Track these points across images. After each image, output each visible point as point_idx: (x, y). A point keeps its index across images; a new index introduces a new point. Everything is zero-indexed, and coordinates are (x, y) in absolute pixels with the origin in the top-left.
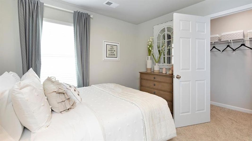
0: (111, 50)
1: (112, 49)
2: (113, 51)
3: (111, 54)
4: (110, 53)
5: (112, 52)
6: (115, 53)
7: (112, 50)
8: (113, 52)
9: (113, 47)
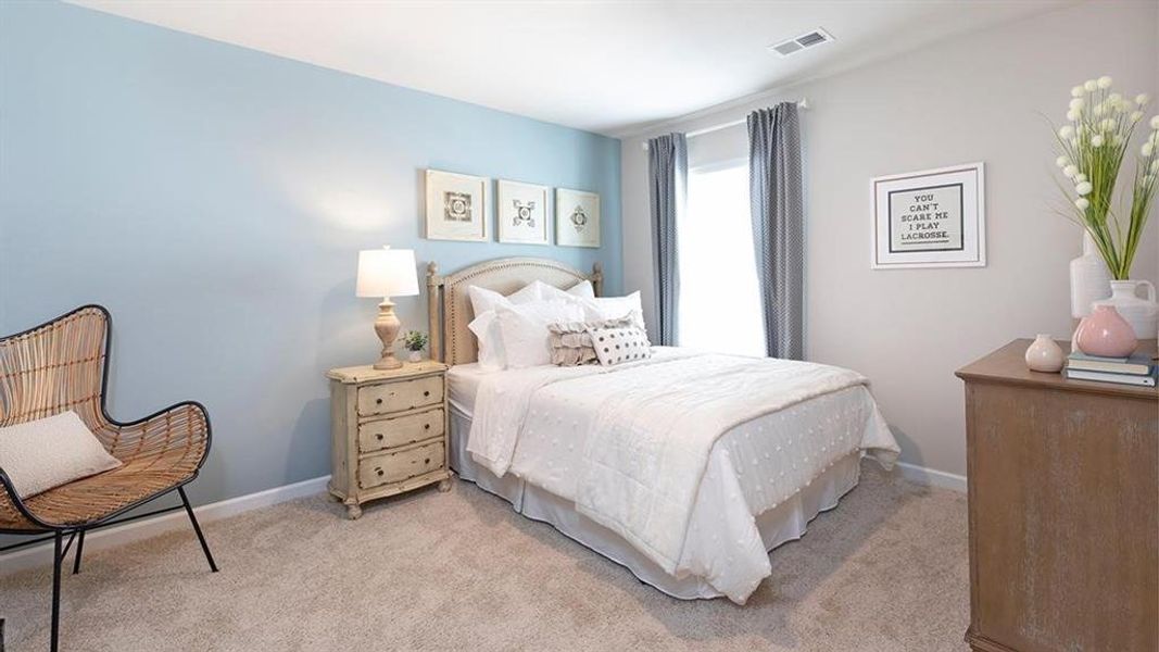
0: (919, 213)
1: (926, 207)
2: (933, 217)
3: (921, 236)
4: (914, 231)
5: (926, 223)
6: (950, 226)
7: (925, 213)
8: (933, 220)
9: (930, 197)
